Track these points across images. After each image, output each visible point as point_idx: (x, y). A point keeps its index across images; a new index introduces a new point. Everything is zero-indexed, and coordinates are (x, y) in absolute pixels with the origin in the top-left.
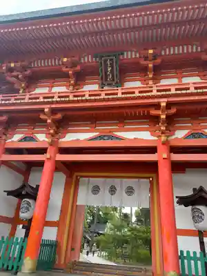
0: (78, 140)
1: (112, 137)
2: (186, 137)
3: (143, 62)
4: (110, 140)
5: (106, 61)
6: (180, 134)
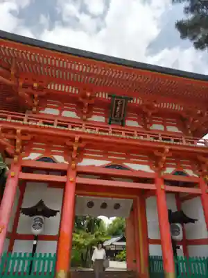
0: (93, 166)
1: (121, 167)
2: (174, 174)
3: (145, 110)
4: (119, 170)
5: (117, 101)
6: (169, 170)
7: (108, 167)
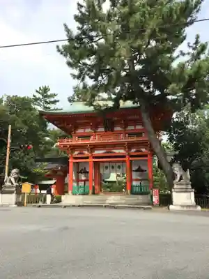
0: (99, 154)
2: (135, 152)
4: (110, 153)
6: (133, 150)
7: (105, 153)
